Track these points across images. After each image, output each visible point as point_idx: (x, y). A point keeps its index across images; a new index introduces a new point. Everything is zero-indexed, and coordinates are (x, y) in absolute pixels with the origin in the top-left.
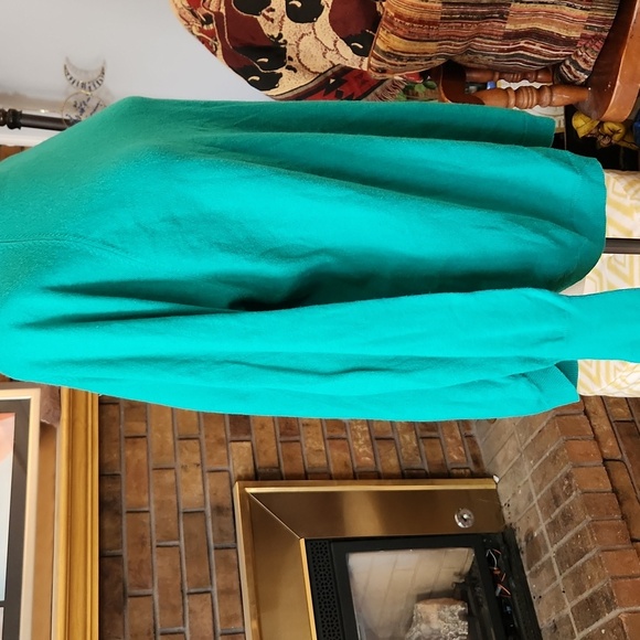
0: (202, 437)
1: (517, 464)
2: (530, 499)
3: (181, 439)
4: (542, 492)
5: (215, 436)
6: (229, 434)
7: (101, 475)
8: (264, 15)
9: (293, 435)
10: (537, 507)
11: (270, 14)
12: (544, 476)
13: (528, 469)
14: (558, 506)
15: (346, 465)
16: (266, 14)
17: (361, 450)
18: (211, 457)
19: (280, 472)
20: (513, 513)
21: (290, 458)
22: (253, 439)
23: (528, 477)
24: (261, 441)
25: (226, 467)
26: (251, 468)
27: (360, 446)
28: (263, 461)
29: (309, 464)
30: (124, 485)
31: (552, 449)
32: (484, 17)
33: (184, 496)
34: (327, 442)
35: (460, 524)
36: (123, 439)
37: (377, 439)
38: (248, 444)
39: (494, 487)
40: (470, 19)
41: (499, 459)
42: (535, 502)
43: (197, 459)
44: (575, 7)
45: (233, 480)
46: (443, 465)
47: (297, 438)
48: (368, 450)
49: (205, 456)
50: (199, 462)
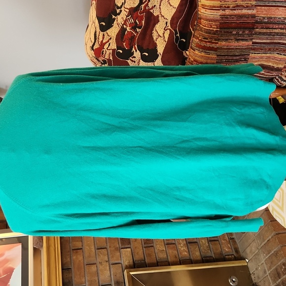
0: (108, 247)
1: (257, 254)
2: (265, 272)
3: (98, 249)
4: (271, 270)
5: (114, 246)
6: (120, 245)
7: (62, 269)
8: (131, 59)
9: (150, 244)
10: (269, 276)
11: (133, 59)
12: (272, 263)
13: (263, 258)
14: (280, 278)
15: (176, 257)
16: (132, 59)
17: (182, 249)
18: (113, 257)
19: (145, 262)
20: (256, 278)
21: (149, 255)
22: (132, 247)
23: (263, 261)
24: (135, 248)
25: (120, 262)
26: (131, 261)
27: (182, 247)
28: (137, 258)
29: (159, 257)
30: (73, 274)
31: (275, 250)
32: (237, 61)
33: (101, 277)
34: (166, 246)
35: (231, 284)
36: (71, 251)
37: (189, 243)
38: (129, 249)
39: (246, 264)
40: (230, 62)
41: (248, 250)
42: (268, 274)
43: (106, 258)
44: (281, 54)
45: (124, 268)
46: (221, 254)
47: (152, 245)
48: (185, 248)
49: (110, 256)
50: (107, 260)
